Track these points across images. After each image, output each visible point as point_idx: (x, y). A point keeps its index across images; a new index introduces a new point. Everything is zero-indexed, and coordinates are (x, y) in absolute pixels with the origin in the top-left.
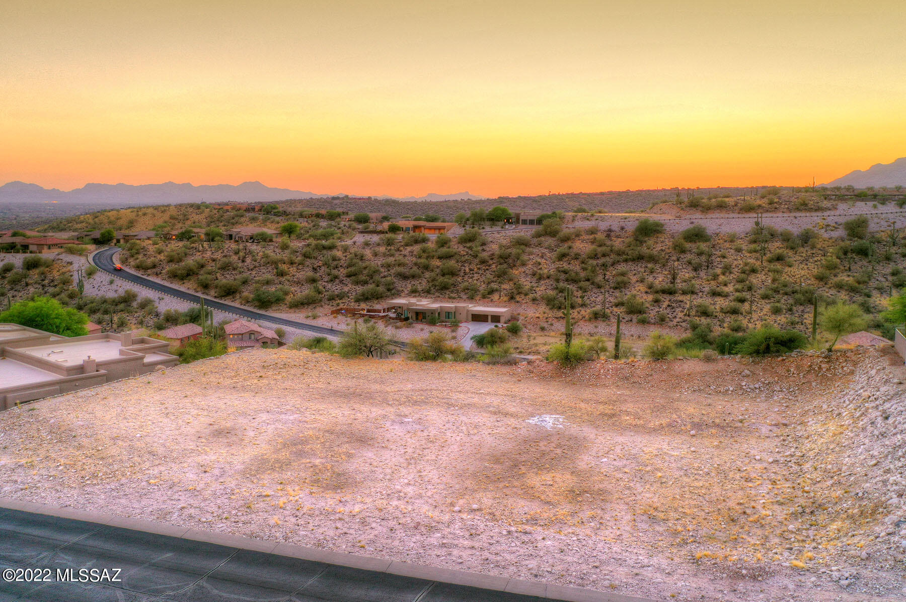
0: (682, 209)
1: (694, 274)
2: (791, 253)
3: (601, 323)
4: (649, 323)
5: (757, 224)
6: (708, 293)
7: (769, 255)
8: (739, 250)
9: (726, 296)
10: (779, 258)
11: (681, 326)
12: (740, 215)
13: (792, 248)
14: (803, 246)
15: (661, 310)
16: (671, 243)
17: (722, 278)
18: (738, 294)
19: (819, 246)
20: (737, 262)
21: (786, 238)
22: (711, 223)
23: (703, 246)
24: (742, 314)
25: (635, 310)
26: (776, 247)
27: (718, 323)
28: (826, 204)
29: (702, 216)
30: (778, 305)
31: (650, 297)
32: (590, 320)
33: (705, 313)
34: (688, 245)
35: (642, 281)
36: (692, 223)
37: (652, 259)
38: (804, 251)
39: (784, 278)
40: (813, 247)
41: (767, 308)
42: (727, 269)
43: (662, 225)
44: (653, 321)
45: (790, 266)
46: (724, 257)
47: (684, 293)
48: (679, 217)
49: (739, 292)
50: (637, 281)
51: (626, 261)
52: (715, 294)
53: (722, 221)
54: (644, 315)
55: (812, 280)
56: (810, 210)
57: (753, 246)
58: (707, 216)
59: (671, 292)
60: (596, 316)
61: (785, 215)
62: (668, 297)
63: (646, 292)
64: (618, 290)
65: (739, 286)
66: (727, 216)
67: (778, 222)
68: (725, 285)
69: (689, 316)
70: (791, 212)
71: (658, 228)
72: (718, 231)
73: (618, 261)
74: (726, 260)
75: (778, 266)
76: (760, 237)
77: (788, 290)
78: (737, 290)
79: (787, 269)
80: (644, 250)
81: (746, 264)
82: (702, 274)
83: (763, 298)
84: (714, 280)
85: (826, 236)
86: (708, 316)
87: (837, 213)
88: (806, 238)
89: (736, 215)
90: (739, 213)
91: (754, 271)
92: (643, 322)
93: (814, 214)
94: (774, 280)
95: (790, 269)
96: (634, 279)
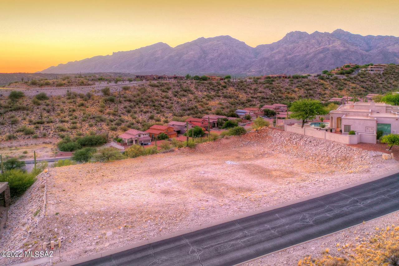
0: (29, 86)
1: (48, 114)
2: (86, 102)
3: (14, 141)
4: (39, 137)
5: (68, 91)
6: (59, 122)
7: (77, 104)
8: (64, 103)
9: (67, 122)
10: (82, 105)
11: (54, 137)
12: (57, 88)
13: (86, 100)
14: (89, 99)
15: (41, 131)
16: (31, 101)
17: (62, 115)
18: (72, 121)
19: (95, 99)
20: (66, 108)
21: (82, 97)
22: (47, 91)
23: (48, 102)
24: (78, 128)
25: (28, 133)
26: (79, 101)
27: (70, 133)
28: (90, 82)
29: (40, 89)
30: (90, 123)
31: (33, 126)
32: (7, 140)
34: (40, 102)
35: (25, 119)
36: (38, 92)
37: (24, 109)
38: (91, 101)
39: (87, 112)
40: (93, 100)
41: (87, 125)
42: (62, 111)
43: (23, 93)
44: (40, 136)
45: (87, 108)
46: (59, 106)
47: (48, 122)
48: (28, 89)
50: (22, 119)
51: (11, 111)
52: (62, 122)
53: (52, 90)
54: (35, 135)
55: (98, 112)
56: (86, 85)
57: (69, 101)
58: (42, 88)
59: (42, 123)
60: (10, 138)
61: (76, 87)
62: (42, 125)
63: (29, 124)
64: (13, 125)
65: (71, 117)
66: (51, 88)
67: (75, 90)
68: (65, 117)
69: (56, 132)
70: (78, 86)
71: (22, 95)
72: (51, 95)
73: (7, 111)
74: (60, 107)
75: (83, 108)
76: (71, 97)
77: (91, 117)
78: (71, 119)
80: (18, 105)
81: (70, 108)
82: (52, 114)
83: (83, 121)
84: (59, 116)
85: (96, 95)
86: (64, 131)
87: (96, 86)
88: (89, 96)
89: (55, 88)
91: (74, 111)
92: (36, 137)
93: (87, 87)
94: (84, 114)
95: (88, 109)
96: (20, 119)
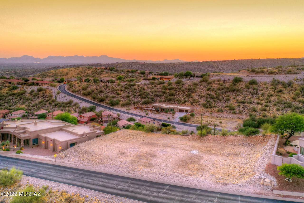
0: (249, 73)
1: (251, 96)
2: (284, 89)
3: (221, 113)
4: (236, 113)
5: (274, 79)
6: (256, 103)
7: (277, 90)
8: (267, 88)
9: (262, 104)
10: (280, 91)
11: (246, 115)
12: (268, 75)
13: (285, 88)
14: (289, 87)
15: (240, 109)
16: (245, 85)
17: (261, 98)
18: (266, 104)
19: (294, 87)
20: (266, 92)
21: (283, 84)
22: (259, 78)
23: (255, 86)
24: (266, 111)
25: (232, 109)
26: (279, 87)
27: (259, 114)
28: (298, 71)
29: (256, 76)
30: (279, 108)
31: (237, 104)
32: (217, 112)
33: (254, 110)
34: (250, 86)
35: (234, 98)
36: (252, 78)
37: (238, 91)
38: (289, 89)
39: (281, 98)
40: (292, 87)
41: (275, 109)
42: (263, 95)
43: (242, 79)
44: (237, 113)
45: (284, 94)
46: (262, 90)
47: (248, 103)
48: (248, 75)
49: (266, 103)
50: (233, 98)
51: (230, 91)
52: (258, 103)
53: (262, 77)
54: (235, 111)
55: (291, 99)
56: (292, 74)
57: (272, 87)
58: (257, 75)
59: (244, 103)
60: (219, 111)
61: (284, 75)
62: (243, 104)
63: (236, 103)
64: (226, 102)
65: (266, 101)
66: (264, 75)
67: (281, 78)
68: (262, 100)
69: (249, 111)
70: (285, 74)
71: (241, 80)
72: (260, 81)
73: (227, 91)
74: (263, 91)
75: (280, 94)
76: (275, 83)
77: (282, 102)
78: (266, 102)
79: (283, 95)
80: (236, 88)
81: (269, 93)
82: (255, 96)
83: (274, 105)
84: (258, 98)
85: (297, 83)
86: (255, 111)
87: (301, 75)
88: (290, 84)
89: (267, 75)
90: (268, 74)
91: (272, 95)
92: (234, 113)
93: (293, 75)
94: (278, 99)
95: (284, 95)
96: (232, 98)
